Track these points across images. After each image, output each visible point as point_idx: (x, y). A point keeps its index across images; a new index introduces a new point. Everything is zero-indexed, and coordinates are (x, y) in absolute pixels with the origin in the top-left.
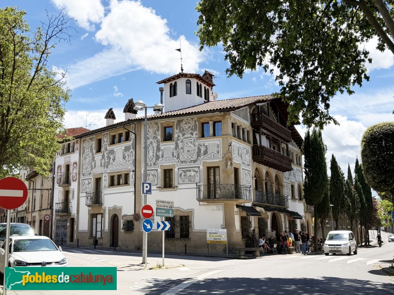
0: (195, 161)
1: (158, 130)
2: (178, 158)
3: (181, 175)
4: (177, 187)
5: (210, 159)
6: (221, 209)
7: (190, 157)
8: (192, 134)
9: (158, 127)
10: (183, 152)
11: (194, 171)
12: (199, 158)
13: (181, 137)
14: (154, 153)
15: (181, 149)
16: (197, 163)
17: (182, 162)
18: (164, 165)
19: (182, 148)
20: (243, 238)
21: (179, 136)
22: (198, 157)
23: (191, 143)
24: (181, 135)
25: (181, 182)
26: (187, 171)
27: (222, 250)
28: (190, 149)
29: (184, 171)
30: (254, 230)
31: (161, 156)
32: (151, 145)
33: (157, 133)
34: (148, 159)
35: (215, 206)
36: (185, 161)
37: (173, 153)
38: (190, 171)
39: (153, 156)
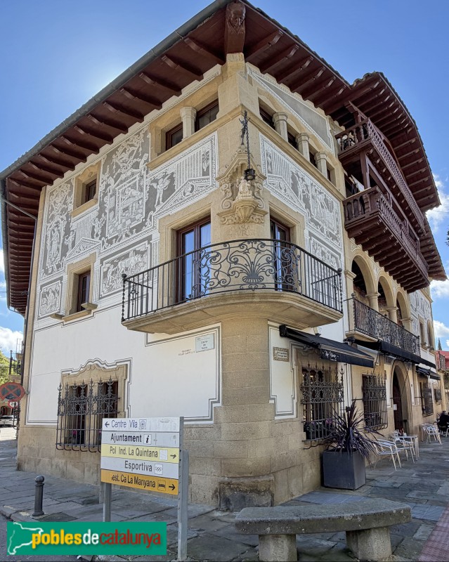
0: (139, 228)
1: (70, 194)
2: (103, 234)
3: (106, 274)
4: (95, 306)
5: (182, 201)
6: (210, 345)
7: (128, 222)
8: (136, 166)
9: (72, 186)
10: (114, 216)
11: (137, 252)
12: (151, 213)
13: (113, 186)
14: (59, 243)
15: (110, 211)
16: (144, 229)
17: (110, 242)
18: (75, 261)
19: (113, 209)
20: (308, 437)
21: (108, 185)
22: (147, 213)
23: (133, 187)
24: (111, 181)
25: (105, 291)
26: (119, 259)
27: (210, 494)
28: (129, 203)
29: (112, 262)
30: (351, 410)
31: (70, 246)
32: (56, 229)
33: (68, 201)
34: (48, 260)
35: (193, 338)
36: (116, 237)
37: (94, 227)
38: (127, 256)
39: (58, 249)
